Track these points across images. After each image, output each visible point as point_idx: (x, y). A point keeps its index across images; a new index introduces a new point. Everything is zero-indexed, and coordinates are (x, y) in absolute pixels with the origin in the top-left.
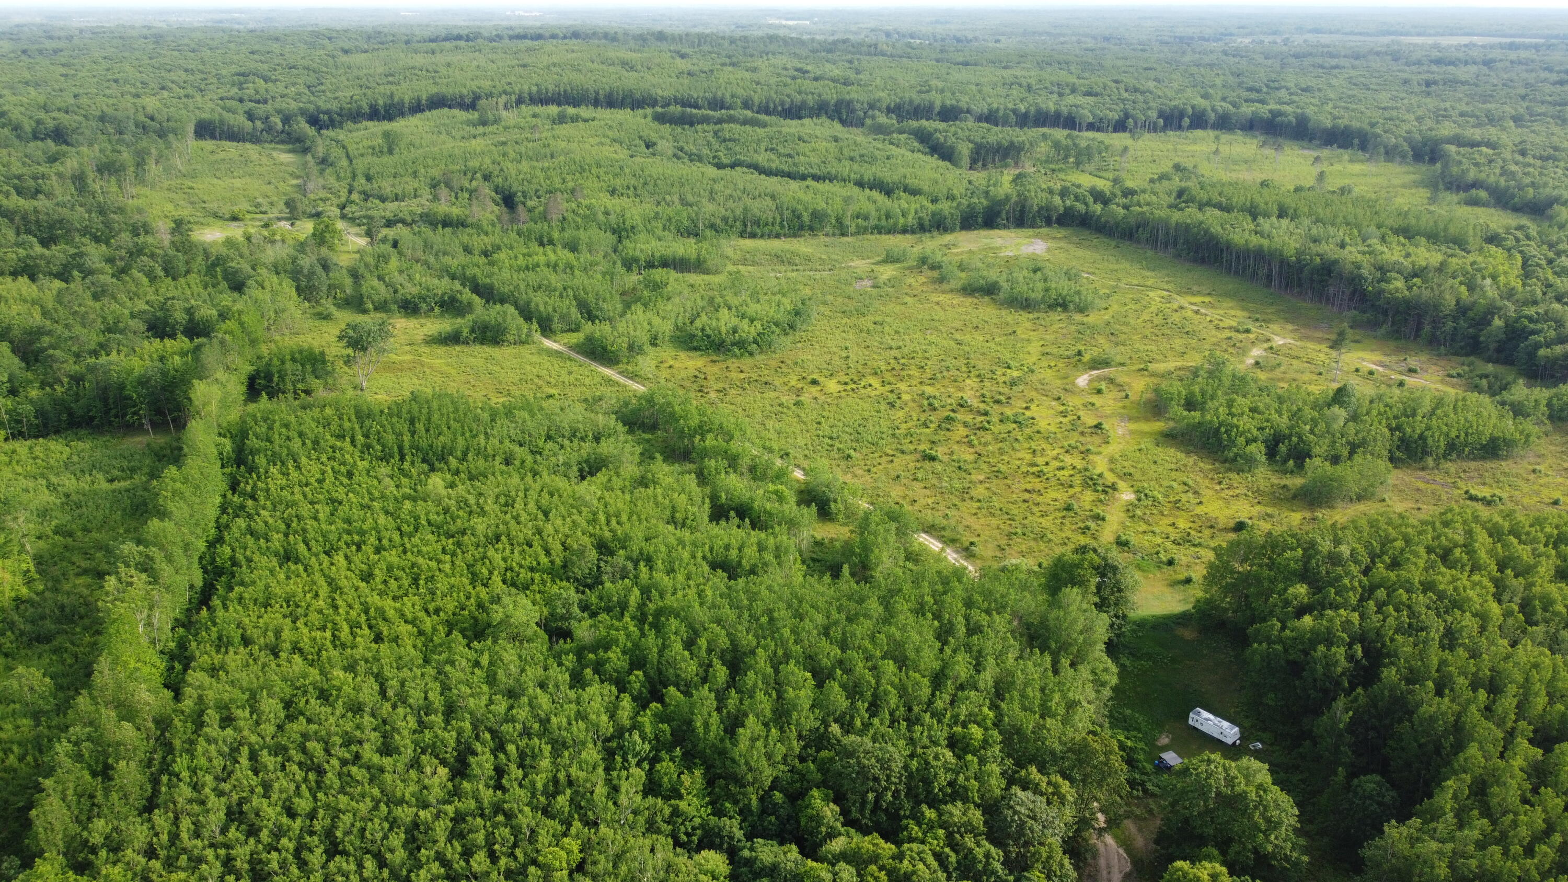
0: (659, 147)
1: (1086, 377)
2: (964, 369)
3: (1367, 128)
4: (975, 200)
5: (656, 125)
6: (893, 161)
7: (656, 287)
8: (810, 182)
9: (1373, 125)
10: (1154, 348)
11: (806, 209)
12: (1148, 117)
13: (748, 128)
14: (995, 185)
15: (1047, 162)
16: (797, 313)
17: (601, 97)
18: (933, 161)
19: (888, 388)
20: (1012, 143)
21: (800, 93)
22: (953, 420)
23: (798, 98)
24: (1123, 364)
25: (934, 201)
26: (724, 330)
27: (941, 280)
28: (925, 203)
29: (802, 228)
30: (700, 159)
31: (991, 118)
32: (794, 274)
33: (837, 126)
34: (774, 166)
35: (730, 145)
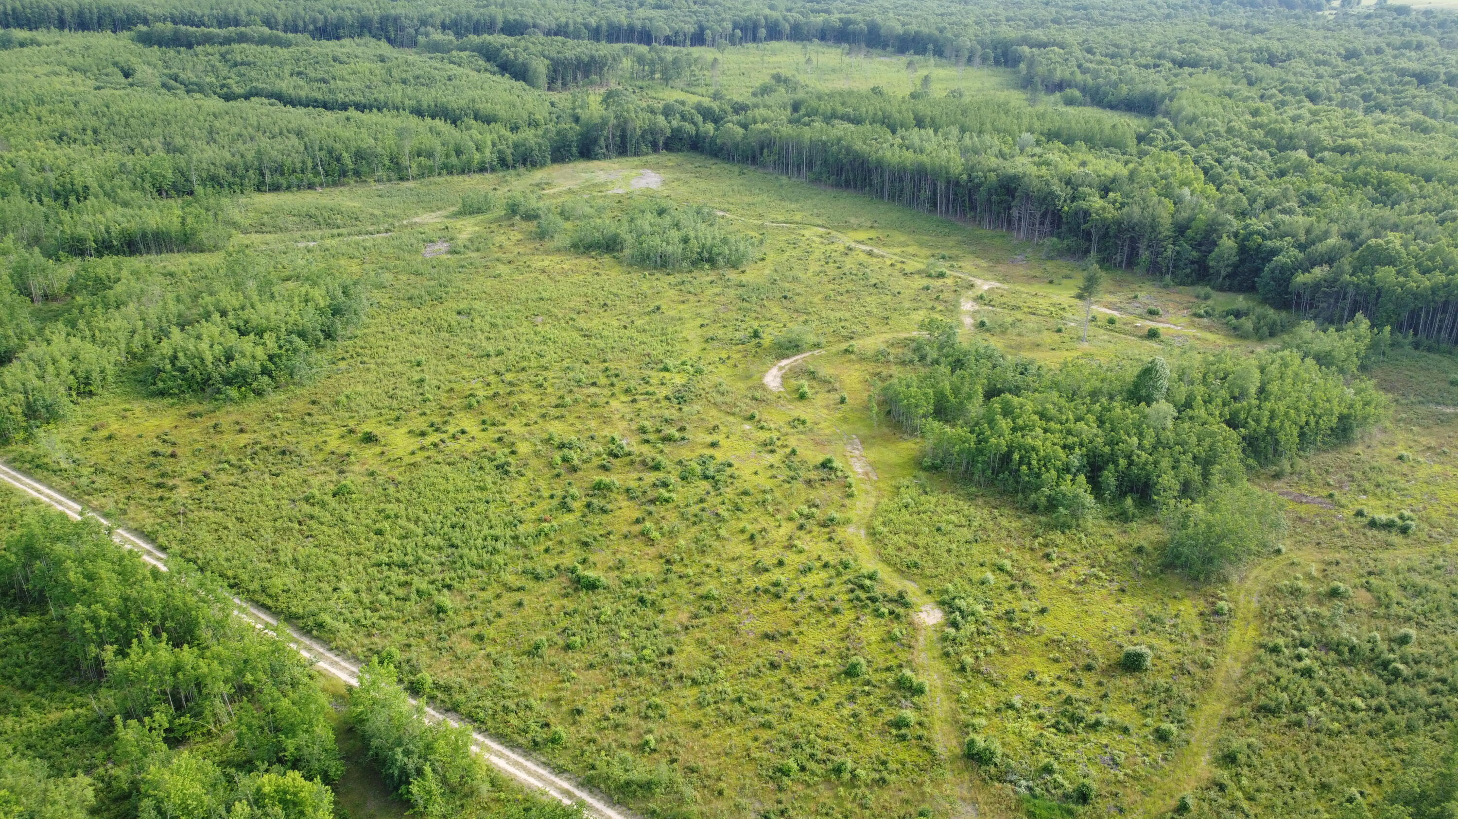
0: (138, 75)
1: (774, 371)
2: (603, 381)
3: (937, 33)
4: (562, 126)
5: (139, 48)
6: (455, 82)
7: (100, 285)
8: (352, 113)
9: (941, 31)
10: (848, 315)
11: (347, 149)
12: (724, 29)
13: (267, 48)
14: (582, 108)
15: (632, 78)
16: (336, 311)
17: (68, 16)
18: (506, 81)
19: (493, 433)
20: (592, 57)
21: (334, 9)
22: (608, 488)
23: (333, 15)
24: (817, 346)
25: (515, 129)
26: (209, 359)
27: (542, 235)
28: (503, 132)
29: (344, 173)
30: (201, 89)
31: (560, 31)
32: (334, 242)
33: (383, 43)
34: (303, 94)
35: (243, 69)
